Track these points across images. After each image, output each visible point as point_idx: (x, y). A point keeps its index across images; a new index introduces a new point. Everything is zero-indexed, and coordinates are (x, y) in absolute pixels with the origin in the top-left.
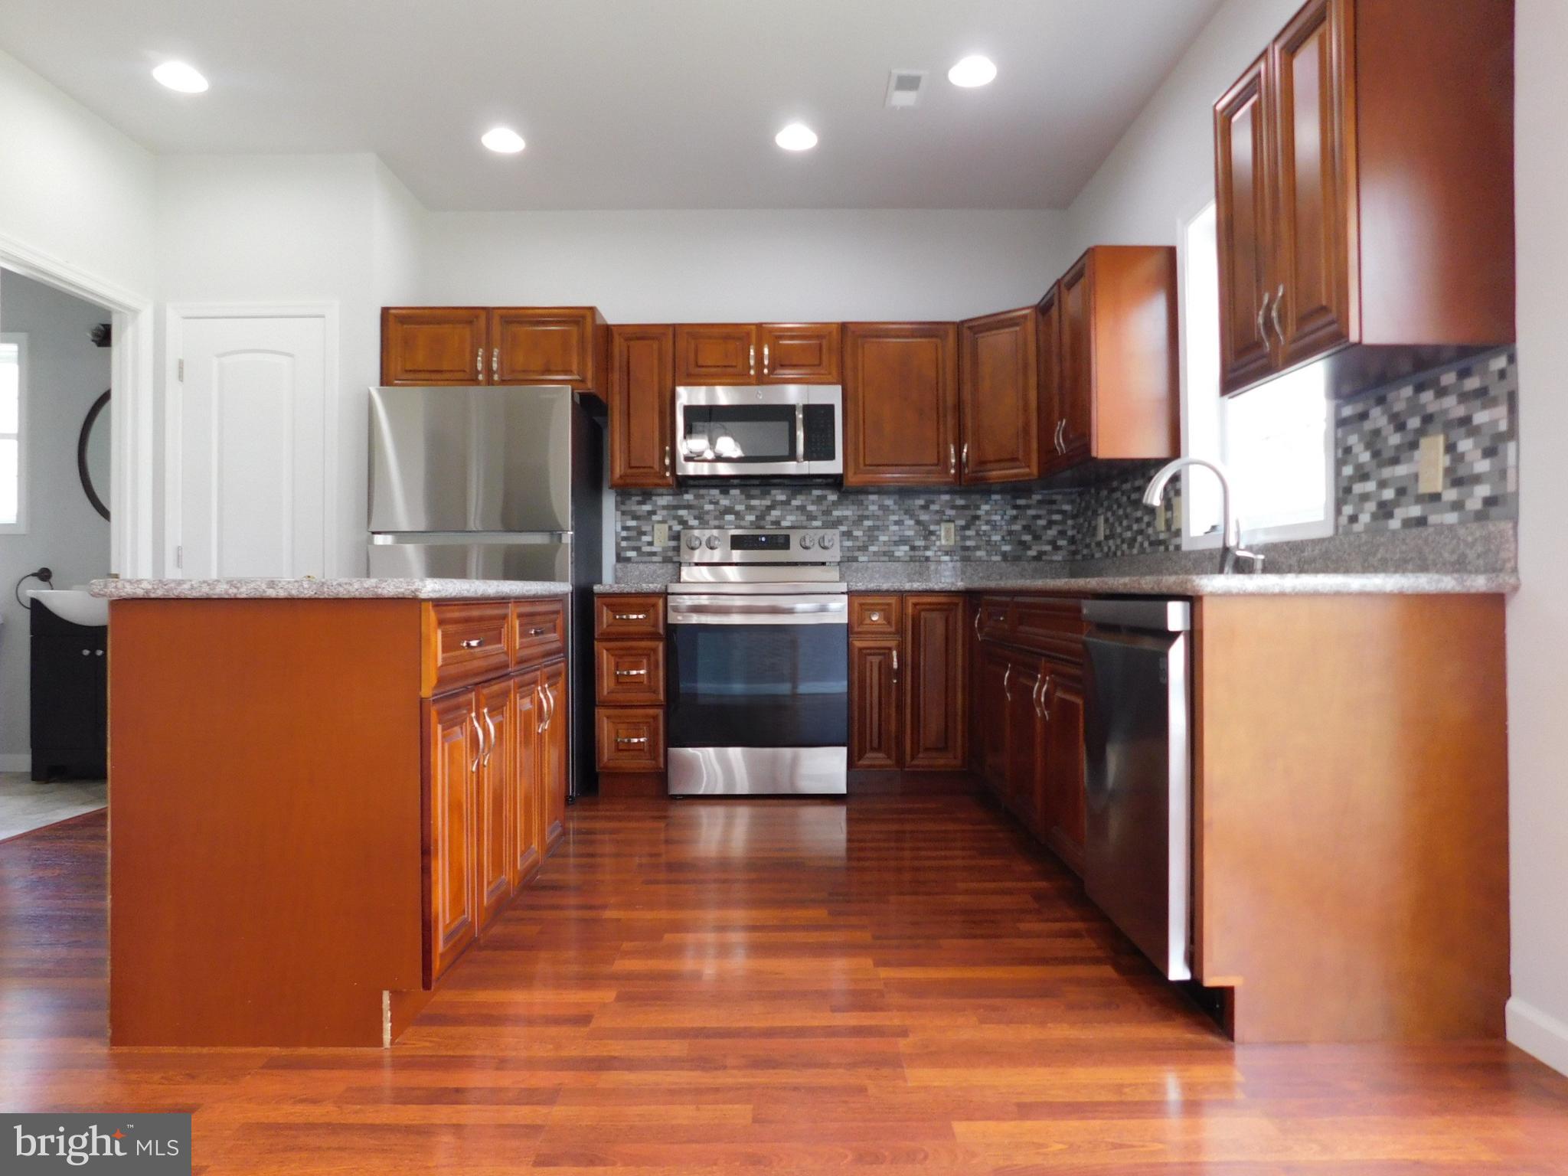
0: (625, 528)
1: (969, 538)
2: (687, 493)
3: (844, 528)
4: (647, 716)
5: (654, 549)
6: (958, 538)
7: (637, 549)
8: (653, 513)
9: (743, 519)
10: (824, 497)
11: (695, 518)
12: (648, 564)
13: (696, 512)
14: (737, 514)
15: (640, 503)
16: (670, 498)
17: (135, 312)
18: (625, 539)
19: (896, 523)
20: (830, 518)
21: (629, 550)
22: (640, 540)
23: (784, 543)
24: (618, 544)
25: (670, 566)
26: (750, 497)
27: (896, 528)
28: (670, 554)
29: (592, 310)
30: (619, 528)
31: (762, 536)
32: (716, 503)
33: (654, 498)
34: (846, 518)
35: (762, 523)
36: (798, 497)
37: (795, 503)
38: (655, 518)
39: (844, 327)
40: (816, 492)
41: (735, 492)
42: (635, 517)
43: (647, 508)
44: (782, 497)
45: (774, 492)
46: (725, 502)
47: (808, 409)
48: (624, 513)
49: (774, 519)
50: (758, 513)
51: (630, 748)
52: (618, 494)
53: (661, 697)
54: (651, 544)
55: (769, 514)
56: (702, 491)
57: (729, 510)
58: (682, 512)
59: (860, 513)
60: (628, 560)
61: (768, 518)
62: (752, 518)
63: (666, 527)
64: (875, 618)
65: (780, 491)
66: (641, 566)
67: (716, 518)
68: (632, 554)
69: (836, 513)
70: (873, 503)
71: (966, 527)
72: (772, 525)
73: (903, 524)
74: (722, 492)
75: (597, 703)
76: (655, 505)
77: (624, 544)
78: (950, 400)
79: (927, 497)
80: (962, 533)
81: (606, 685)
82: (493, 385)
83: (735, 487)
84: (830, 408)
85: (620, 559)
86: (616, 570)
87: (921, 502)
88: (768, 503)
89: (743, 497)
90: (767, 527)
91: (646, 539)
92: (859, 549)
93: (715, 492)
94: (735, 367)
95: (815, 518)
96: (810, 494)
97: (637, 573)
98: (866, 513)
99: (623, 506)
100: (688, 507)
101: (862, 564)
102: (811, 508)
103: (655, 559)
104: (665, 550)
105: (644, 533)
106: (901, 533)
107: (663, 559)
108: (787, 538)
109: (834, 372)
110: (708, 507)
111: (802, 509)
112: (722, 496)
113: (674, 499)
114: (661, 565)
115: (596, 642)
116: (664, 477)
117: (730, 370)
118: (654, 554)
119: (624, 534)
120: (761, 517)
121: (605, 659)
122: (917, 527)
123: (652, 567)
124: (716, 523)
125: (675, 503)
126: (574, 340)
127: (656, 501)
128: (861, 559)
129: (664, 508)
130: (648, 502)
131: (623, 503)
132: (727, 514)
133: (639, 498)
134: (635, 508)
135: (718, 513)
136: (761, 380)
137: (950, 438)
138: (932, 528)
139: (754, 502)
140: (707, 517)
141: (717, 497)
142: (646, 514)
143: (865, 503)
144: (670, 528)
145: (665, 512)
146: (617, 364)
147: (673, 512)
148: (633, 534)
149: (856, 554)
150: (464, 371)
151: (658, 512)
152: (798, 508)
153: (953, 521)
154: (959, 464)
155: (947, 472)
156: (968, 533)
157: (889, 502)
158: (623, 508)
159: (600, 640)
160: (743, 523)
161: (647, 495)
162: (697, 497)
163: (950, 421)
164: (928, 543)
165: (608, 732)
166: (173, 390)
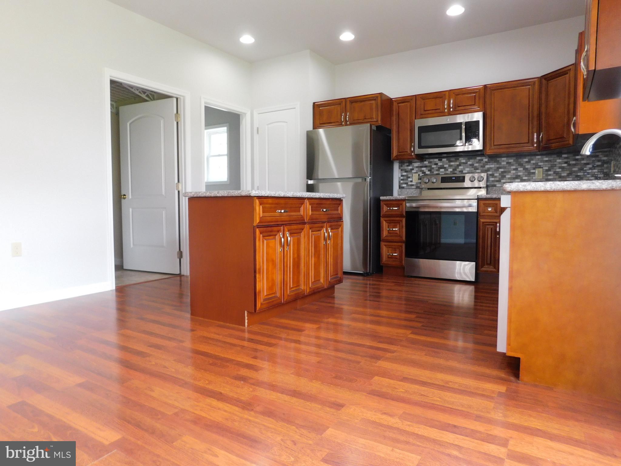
0: (402, 176)
1: (550, 175)
2: (425, 161)
3: (490, 173)
4: (398, 246)
5: (413, 183)
6: (544, 175)
7: (407, 184)
8: (413, 169)
9: (447, 170)
10: (482, 160)
11: (429, 171)
12: (410, 189)
13: (429, 168)
14: (445, 168)
15: (408, 166)
16: (419, 163)
17: (245, 114)
18: (402, 180)
19: (514, 169)
20: (484, 169)
21: (403, 184)
22: (407, 180)
23: (463, 180)
24: (399, 182)
25: (418, 190)
26: (450, 161)
27: (514, 172)
28: (419, 185)
29: (381, 94)
30: (400, 176)
31: (453, 177)
32: (436, 164)
33: (413, 164)
34: (491, 168)
35: (456, 172)
36: (471, 160)
37: (469, 163)
38: (413, 171)
39: (485, 86)
40: (478, 158)
41: (444, 160)
42: (406, 172)
43: (410, 167)
44: (464, 161)
45: (460, 159)
46: (440, 164)
47: (467, 124)
48: (402, 170)
49: (460, 170)
50: (454, 168)
51: (392, 257)
52: (399, 163)
53: (404, 238)
54: (411, 181)
55: (458, 168)
56: (431, 160)
57: (442, 167)
58: (424, 169)
59: (498, 166)
60: (403, 188)
61: (458, 170)
62: (451, 170)
63: (417, 174)
64: (490, 209)
65: (463, 158)
66: (408, 190)
67: (437, 170)
68: (404, 185)
69: (487, 166)
70: (504, 161)
71: (549, 170)
72: (459, 172)
73: (517, 170)
74: (439, 160)
75: (381, 240)
76: (413, 166)
77: (402, 182)
78: (536, 113)
79: (529, 157)
80: (546, 173)
81: (385, 233)
82: (347, 126)
83: (444, 157)
84: (478, 122)
85: (400, 187)
86: (399, 192)
87: (526, 160)
88: (458, 163)
89: (448, 162)
90: (457, 173)
91: (410, 179)
92: (497, 181)
93: (436, 160)
94: (439, 109)
95: (478, 169)
96: (476, 159)
97: (406, 193)
98: (501, 166)
99: (401, 168)
100: (426, 167)
101: (498, 188)
102: (476, 165)
103: (413, 187)
104: (417, 183)
105: (409, 177)
106: (516, 174)
107: (416, 187)
108: (464, 177)
109: (481, 106)
110: (434, 166)
111: (472, 165)
112: (439, 162)
113: (421, 164)
114: (415, 189)
115: (381, 218)
116: (411, 155)
117: (437, 111)
118: (412, 185)
119: (402, 178)
120: (455, 170)
121: (384, 224)
122: (524, 171)
123: (412, 190)
124: (437, 172)
125: (421, 165)
126: (374, 106)
127: (413, 165)
128: (497, 185)
129: (417, 167)
130: (411, 165)
131: (402, 166)
132: (441, 169)
133: (408, 164)
134: (406, 168)
135: (437, 169)
136: (450, 114)
137: (535, 130)
138: (532, 171)
139: (452, 163)
140: (433, 170)
141: (437, 162)
142: (410, 170)
143: (500, 161)
144: (419, 175)
145: (417, 169)
146: (394, 113)
147: (420, 169)
148: (405, 178)
149: (495, 183)
150: (338, 122)
151: (415, 169)
152: (470, 165)
153: (542, 168)
154: (538, 142)
155: (533, 146)
156: (550, 173)
157: (511, 161)
158: (402, 168)
159: (383, 217)
160: (447, 172)
161: (410, 163)
162: (430, 162)
163: (535, 123)
164: (529, 178)
165: (385, 251)
166: (256, 137)
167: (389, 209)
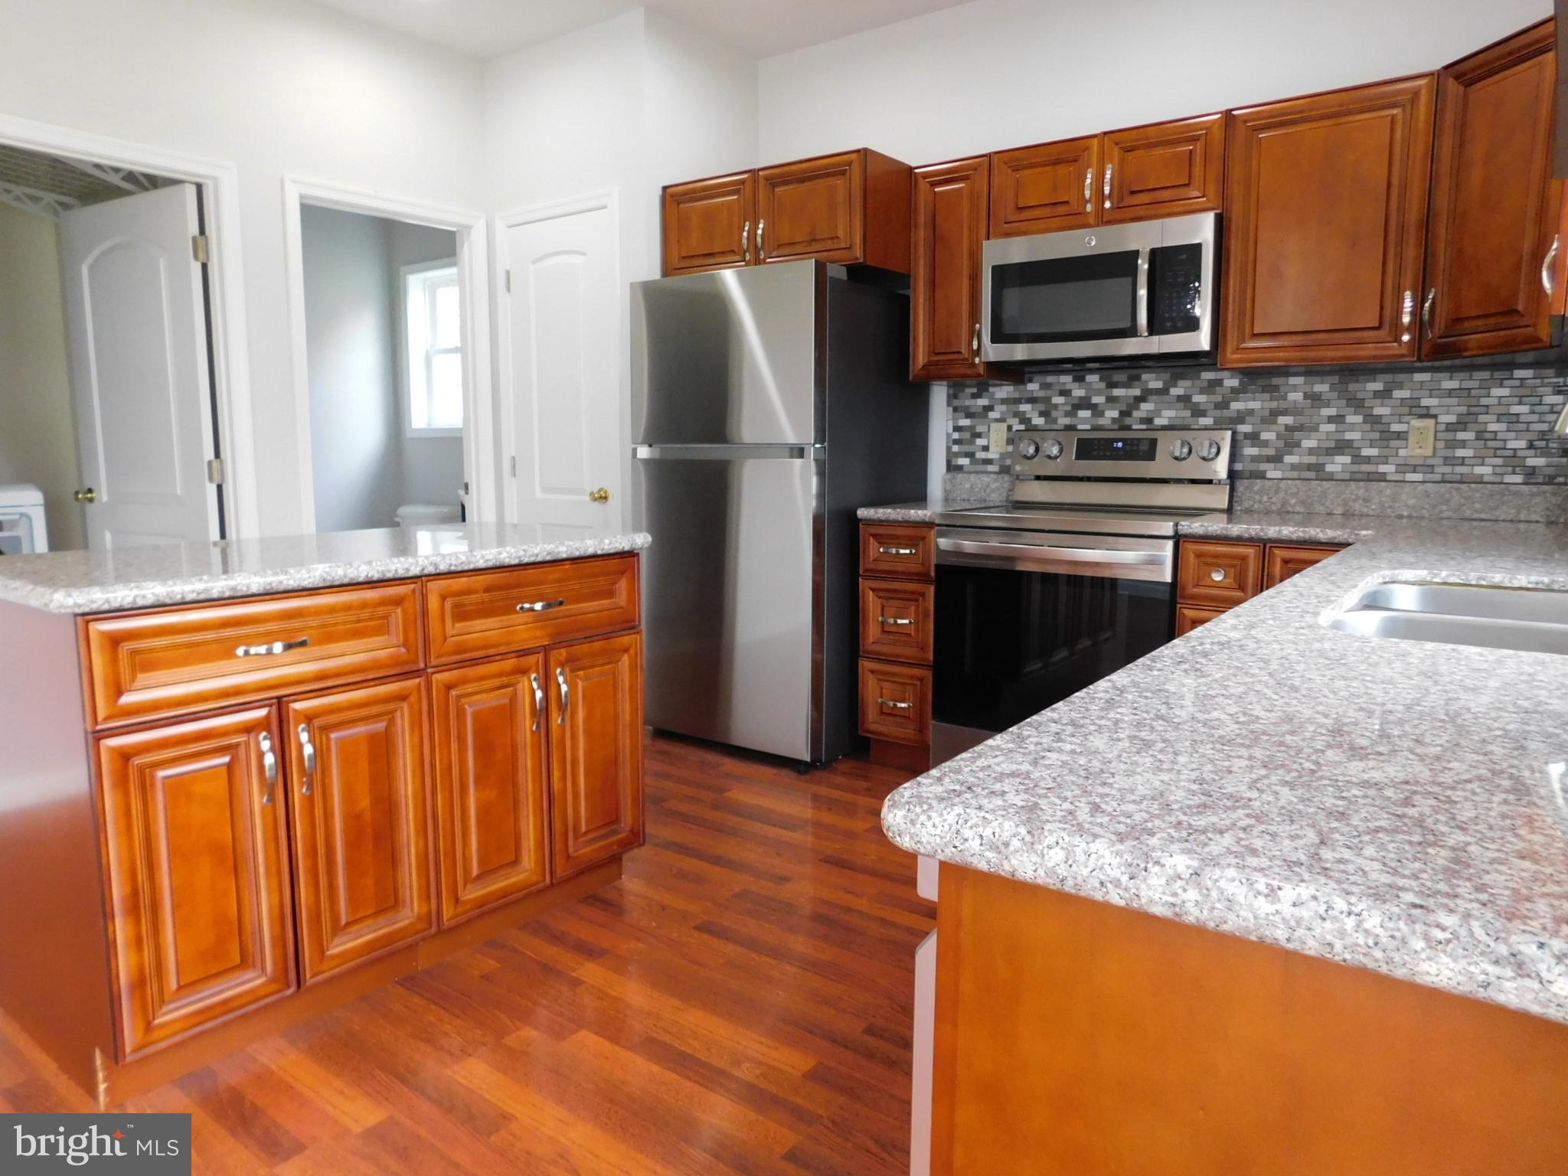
0: (957, 429)
1: (1463, 444)
2: (1031, 381)
3: (1244, 429)
4: (912, 677)
5: (990, 455)
6: (1441, 445)
7: (971, 455)
8: (989, 408)
9: (1101, 414)
10: (1219, 382)
11: (1042, 414)
12: (980, 475)
13: (1042, 407)
14: (1093, 407)
15: (974, 396)
16: (1011, 388)
18: (956, 442)
19: (1331, 420)
20: (1226, 413)
21: (961, 457)
22: (974, 443)
23: (1149, 452)
24: (949, 449)
25: (1007, 478)
26: (1112, 385)
27: (1332, 427)
28: (1008, 462)
29: (864, 154)
30: (950, 430)
31: (1118, 440)
32: (1065, 393)
33: (991, 389)
34: (1251, 412)
35: (1128, 421)
36: (1181, 383)
37: (1175, 391)
38: (992, 415)
39: (1228, 114)
40: (1207, 375)
41: (1092, 378)
42: (969, 415)
43: (983, 402)
44: (1159, 385)
45: (1145, 377)
46: (1078, 392)
47: (1155, 255)
48: (955, 410)
49: (1144, 415)
50: (1124, 409)
51: (894, 713)
52: (949, 386)
53: (931, 656)
54: (986, 448)
55: (1138, 408)
56: (1050, 379)
57: (1084, 404)
58: (1025, 408)
59: (1274, 405)
60: (960, 468)
61: (1136, 414)
62: (1115, 414)
63: (1004, 426)
64: (1218, 577)
65: (1153, 375)
66: (973, 477)
67: (1067, 414)
68: (964, 461)
69: (1235, 406)
70: (1295, 388)
71: (1461, 425)
72: (1141, 423)
73: (1343, 422)
74: (1076, 379)
75: (861, 653)
76: (992, 398)
77: (955, 448)
78: (1414, 215)
79: (1388, 377)
80: (1450, 436)
81: (872, 633)
82: (759, 264)
83: (1092, 371)
84: (1196, 250)
85: (952, 468)
86: (945, 482)
87: (1378, 386)
88: (1137, 392)
89: (1103, 385)
90: (1134, 427)
91: (980, 442)
92: (1269, 459)
93: (1066, 380)
94: (1067, 202)
95: (1203, 413)
96: (1198, 378)
97: (967, 486)
98: (1283, 405)
99: (955, 401)
100: (1032, 400)
101: (1270, 483)
102: (1198, 398)
103: (990, 468)
104: (1003, 456)
105: (979, 435)
106: (1338, 436)
107: (999, 469)
108: (1153, 443)
109: (1212, 190)
110: (1058, 400)
111: (1185, 399)
112: (1076, 385)
113: (1015, 390)
114: (996, 476)
115: (860, 579)
116: (973, 365)
117: (1062, 209)
118: (989, 462)
119: (956, 436)
120: (1125, 414)
121: (871, 602)
122: (1368, 427)
123: (986, 479)
124: (1067, 421)
125: (1017, 395)
126: (841, 197)
127: (994, 393)
128: (1269, 475)
129: (1004, 401)
130: (984, 394)
131: (956, 397)
132: (1081, 409)
133: (975, 390)
134: (968, 402)
135: (1069, 408)
136: (1104, 219)
137: (1408, 278)
138: (1395, 427)
139: (1117, 392)
140: (1054, 414)
141: (1068, 387)
142: (981, 410)
143: (1282, 389)
144: (1010, 428)
145: (1004, 408)
147: (1013, 407)
148: (967, 435)
149: (1263, 466)
150: (733, 251)
151: (996, 407)
152: (1179, 398)
153: (1435, 416)
154: (1419, 324)
155: (1397, 339)
156: (1461, 436)
157: (1322, 387)
158: (956, 403)
159: (866, 578)
160: (1101, 421)
161: (982, 390)
162: (1045, 386)
163: (1411, 252)
164: (1386, 452)
165: (873, 690)
166: (504, 301)
167: (884, 553)
